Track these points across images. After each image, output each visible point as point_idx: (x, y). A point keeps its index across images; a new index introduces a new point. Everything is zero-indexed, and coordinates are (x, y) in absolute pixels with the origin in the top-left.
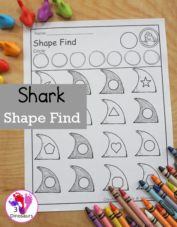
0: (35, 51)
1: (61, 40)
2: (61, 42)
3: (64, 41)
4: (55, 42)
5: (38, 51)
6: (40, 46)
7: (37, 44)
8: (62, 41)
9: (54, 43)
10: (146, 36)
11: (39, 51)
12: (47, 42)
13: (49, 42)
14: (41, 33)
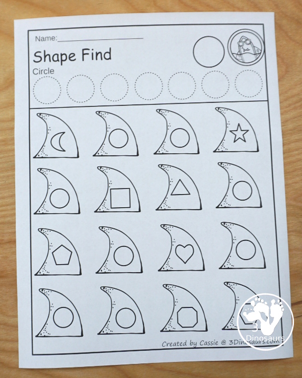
0: (36, 72)
1: (83, 50)
2: (83, 54)
3: (90, 52)
4: (73, 55)
5: (41, 72)
6: (45, 61)
7: (39, 59)
8: (85, 52)
9: (71, 57)
10: (241, 44)
11: (43, 71)
12: (58, 55)
13: (62, 55)
14: (47, 38)
